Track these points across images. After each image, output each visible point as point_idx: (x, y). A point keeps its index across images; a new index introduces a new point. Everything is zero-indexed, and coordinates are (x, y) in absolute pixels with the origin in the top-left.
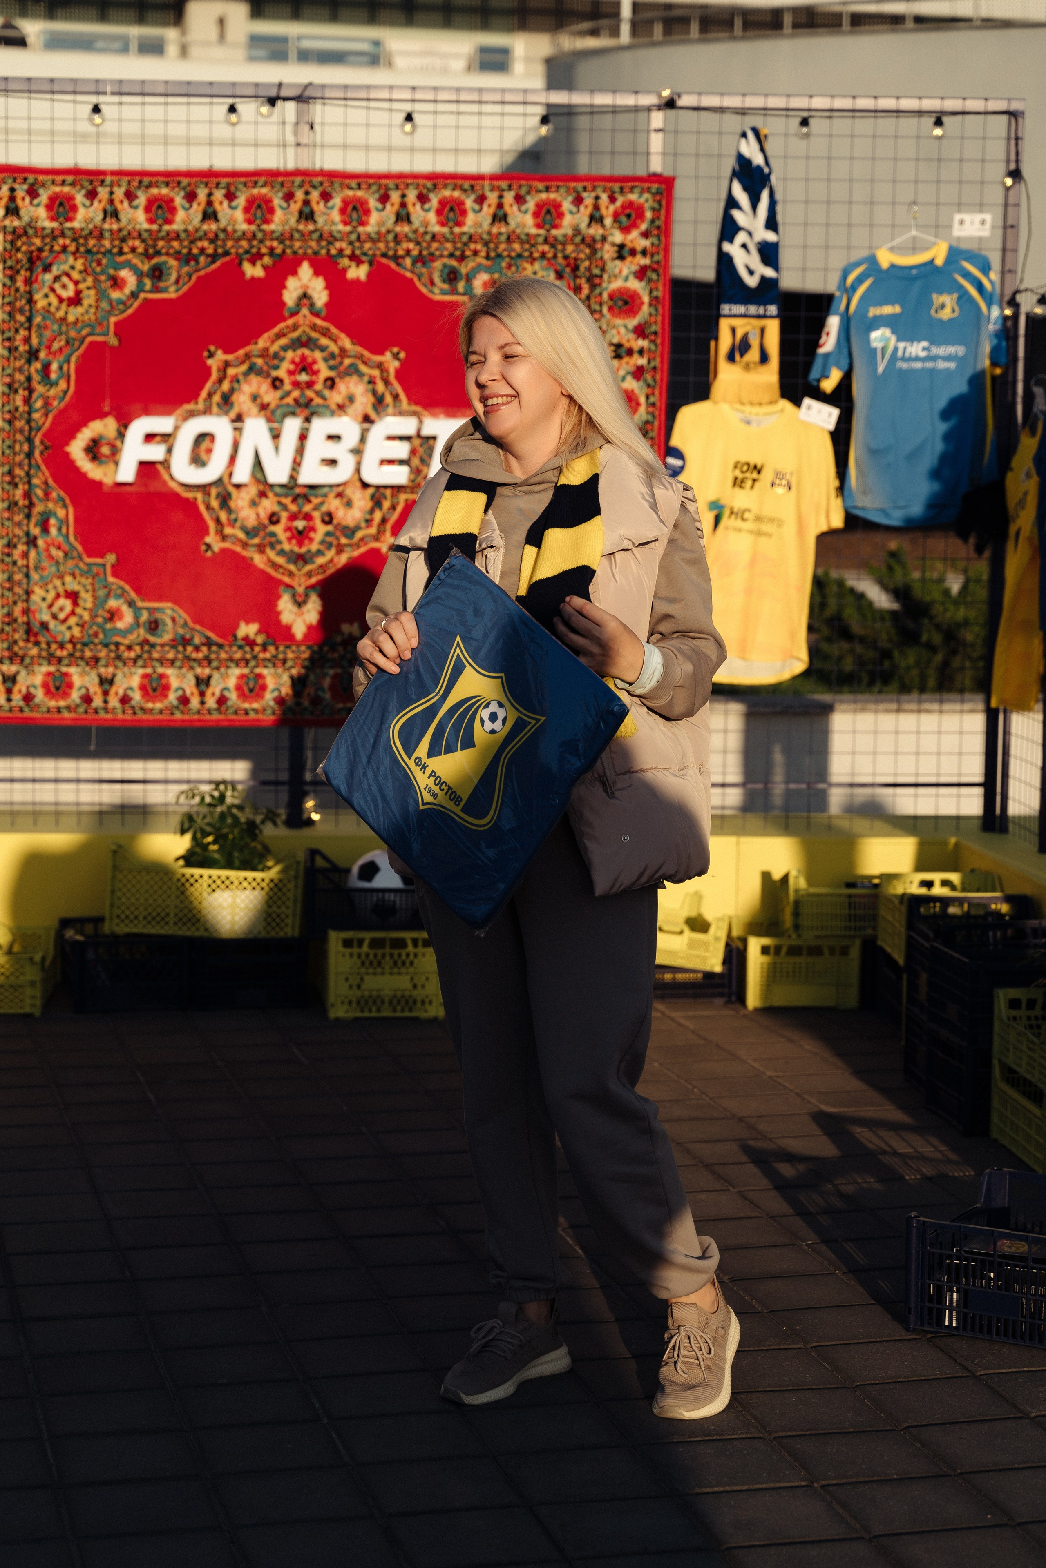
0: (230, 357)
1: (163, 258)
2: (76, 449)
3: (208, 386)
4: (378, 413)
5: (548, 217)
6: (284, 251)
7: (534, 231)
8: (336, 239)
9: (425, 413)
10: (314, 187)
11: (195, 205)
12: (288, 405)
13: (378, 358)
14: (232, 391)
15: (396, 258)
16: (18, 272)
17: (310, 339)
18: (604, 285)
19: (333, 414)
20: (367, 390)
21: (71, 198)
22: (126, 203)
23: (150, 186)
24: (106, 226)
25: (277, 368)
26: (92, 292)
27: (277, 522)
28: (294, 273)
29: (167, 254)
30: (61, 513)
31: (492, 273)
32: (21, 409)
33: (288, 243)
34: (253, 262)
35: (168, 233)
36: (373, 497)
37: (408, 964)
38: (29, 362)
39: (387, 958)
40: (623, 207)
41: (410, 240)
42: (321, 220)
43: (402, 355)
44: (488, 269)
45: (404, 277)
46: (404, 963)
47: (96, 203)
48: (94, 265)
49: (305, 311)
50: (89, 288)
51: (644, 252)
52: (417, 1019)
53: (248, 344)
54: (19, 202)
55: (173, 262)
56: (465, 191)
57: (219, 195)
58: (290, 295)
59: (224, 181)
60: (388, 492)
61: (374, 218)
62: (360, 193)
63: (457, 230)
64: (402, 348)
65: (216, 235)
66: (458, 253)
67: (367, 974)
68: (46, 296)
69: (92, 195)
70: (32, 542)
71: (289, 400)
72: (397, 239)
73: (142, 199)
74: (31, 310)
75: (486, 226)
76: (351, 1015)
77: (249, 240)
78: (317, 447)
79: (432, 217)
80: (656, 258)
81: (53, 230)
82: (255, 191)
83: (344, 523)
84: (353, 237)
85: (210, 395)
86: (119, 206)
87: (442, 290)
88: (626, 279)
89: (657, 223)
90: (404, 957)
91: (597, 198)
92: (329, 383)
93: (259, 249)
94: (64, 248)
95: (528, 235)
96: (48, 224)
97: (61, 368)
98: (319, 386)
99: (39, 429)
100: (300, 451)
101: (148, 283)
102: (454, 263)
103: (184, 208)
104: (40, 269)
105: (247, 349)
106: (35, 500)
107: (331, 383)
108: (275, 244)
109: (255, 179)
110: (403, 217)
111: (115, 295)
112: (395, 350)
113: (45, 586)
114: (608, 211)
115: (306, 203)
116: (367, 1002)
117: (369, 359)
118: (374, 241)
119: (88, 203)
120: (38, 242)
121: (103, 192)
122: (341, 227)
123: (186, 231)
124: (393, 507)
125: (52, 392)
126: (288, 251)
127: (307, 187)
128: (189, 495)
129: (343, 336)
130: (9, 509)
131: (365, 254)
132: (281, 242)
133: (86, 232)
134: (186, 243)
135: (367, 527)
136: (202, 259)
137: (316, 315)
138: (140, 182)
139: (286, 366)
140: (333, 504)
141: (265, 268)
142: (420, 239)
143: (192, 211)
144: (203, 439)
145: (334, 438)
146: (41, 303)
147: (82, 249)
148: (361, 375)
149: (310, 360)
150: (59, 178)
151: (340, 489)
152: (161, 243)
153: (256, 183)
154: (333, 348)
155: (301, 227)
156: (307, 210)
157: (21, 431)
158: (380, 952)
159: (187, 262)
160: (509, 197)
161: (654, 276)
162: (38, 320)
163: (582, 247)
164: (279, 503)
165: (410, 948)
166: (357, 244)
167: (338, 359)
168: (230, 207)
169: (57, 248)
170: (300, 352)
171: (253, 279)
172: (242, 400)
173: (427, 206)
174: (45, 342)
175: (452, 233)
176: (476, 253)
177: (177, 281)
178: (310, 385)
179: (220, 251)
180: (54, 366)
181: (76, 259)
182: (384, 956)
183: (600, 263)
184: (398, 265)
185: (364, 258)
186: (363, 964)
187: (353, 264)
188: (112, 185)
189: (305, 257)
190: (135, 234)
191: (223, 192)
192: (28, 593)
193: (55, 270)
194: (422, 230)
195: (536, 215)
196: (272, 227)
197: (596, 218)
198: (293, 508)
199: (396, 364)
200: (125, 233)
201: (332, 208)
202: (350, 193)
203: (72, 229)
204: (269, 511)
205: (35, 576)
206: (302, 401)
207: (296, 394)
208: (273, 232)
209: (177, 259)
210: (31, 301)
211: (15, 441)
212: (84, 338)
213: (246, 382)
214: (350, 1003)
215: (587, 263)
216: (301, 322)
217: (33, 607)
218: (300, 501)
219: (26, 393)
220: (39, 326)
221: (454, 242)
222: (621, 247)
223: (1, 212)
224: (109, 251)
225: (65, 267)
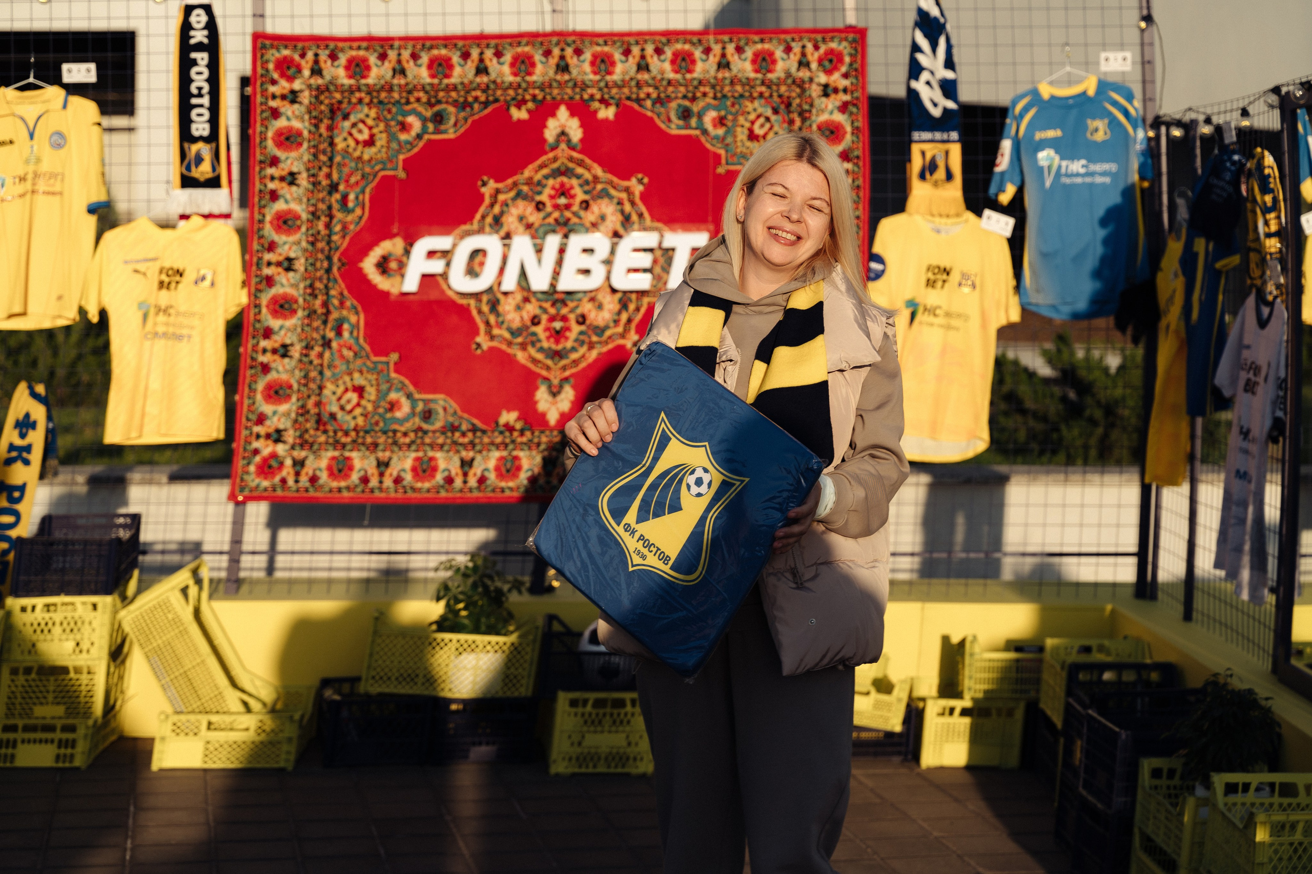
0: (500, 185)
1: (443, 106)
2: (369, 265)
3: (482, 210)
4: (625, 229)
5: (764, 64)
6: (544, 98)
7: (752, 75)
9: (665, 228)
10: (569, 45)
11: (469, 62)
12: (549, 224)
13: (625, 183)
14: (502, 213)
15: (639, 101)
16: (321, 121)
17: (567, 169)
18: (813, 118)
19: (587, 231)
20: (616, 210)
21: (366, 60)
22: (411, 63)
23: (431, 48)
24: (395, 81)
25: (540, 193)
26: (384, 135)
27: (538, 323)
28: (553, 115)
29: (447, 102)
30: (353, 319)
31: (719, 111)
32: (322, 233)
33: (547, 90)
34: (519, 107)
35: (447, 85)
36: (620, 300)
38: (330, 193)
40: (826, 53)
41: (650, 86)
42: (574, 72)
43: (646, 180)
44: (716, 108)
45: (645, 115)
47: (386, 63)
48: (385, 113)
49: (563, 146)
50: (381, 132)
51: (845, 90)
53: (515, 174)
54: (322, 65)
55: (451, 109)
56: (693, 44)
57: (489, 53)
58: (550, 133)
59: (493, 42)
60: (633, 297)
61: (619, 68)
62: (606, 49)
63: (688, 76)
64: (646, 174)
65: (488, 86)
66: (690, 95)
68: (345, 139)
69: (383, 57)
70: (327, 344)
71: (551, 220)
72: (639, 85)
73: (425, 59)
74: (332, 152)
75: (712, 72)
77: (515, 90)
78: (574, 259)
79: (667, 66)
80: (856, 95)
81: (351, 86)
82: (519, 50)
83: (595, 323)
84: (602, 84)
85: (483, 217)
86: (406, 65)
87: (677, 125)
88: (831, 113)
89: (855, 66)
91: (804, 47)
92: (584, 205)
93: (524, 96)
94: (360, 101)
95: (748, 79)
96: (347, 82)
97: (357, 198)
98: (575, 208)
99: (337, 249)
100: (560, 262)
101: (431, 127)
102: (687, 103)
103: (460, 65)
104: (340, 118)
105: (515, 178)
106: (331, 308)
107: (586, 205)
108: (537, 92)
109: (519, 39)
110: (643, 66)
111: (403, 137)
112: (640, 176)
113: (335, 382)
114: (813, 57)
115: (562, 58)
117: (617, 184)
118: (620, 87)
119: (379, 63)
120: (338, 96)
121: (392, 55)
122: (592, 77)
123: (462, 83)
124: (637, 309)
125: (350, 218)
126: (548, 97)
127: (562, 45)
128: (463, 302)
129: (595, 165)
130: (309, 316)
131: (612, 98)
132: (542, 90)
133: (378, 87)
134: (462, 93)
135: (615, 326)
136: (476, 106)
137: (573, 148)
138: (423, 45)
139: (548, 191)
140: (586, 308)
141: (529, 111)
142: (658, 85)
143: (466, 67)
144: (477, 254)
146: (340, 145)
147: (375, 101)
148: (611, 197)
149: (568, 186)
150: (355, 44)
151: (593, 294)
152: (441, 94)
153: (519, 43)
154: (587, 175)
155: (559, 77)
156: (562, 63)
157: (322, 251)
159: (464, 108)
160: (731, 48)
161: (854, 110)
162: (338, 159)
163: (794, 87)
164: (540, 307)
166: (606, 90)
167: (592, 185)
168: (499, 63)
169: (354, 100)
170: (558, 180)
171: (519, 121)
172: (510, 221)
173: (662, 57)
174: (344, 176)
175: (684, 79)
176: (705, 95)
177: (455, 124)
178: (568, 207)
179: (491, 98)
180: (352, 197)
183: (809, 100)
184: (641, 106)
185: (612, 101)
187: (603, 106)
188: (400, 48)
189: (562, 101)
190: (419, 87)
191: (493, 51)
192: (321, 388)
193: (353, 118)
194: (659, 77)
195: (754, 62)
196: (534, 78)
197: (803, 63)
198: (552, 311)
199: (641, 188)
200: (411, 86)
201: (584, 61)
202: (598, 49)
203: (367, 85)
204: (532, 314)
205: (328, 373)
206: (562, 220)
207: (556, 214)
208: (534, 82)
209: (455, 106)
210: (332, 144)
211: (316, 260)
212: (377, 173)
213: (514, 206)
215: (798, 101)
216: (560, 155)
217: (324, 400)
218: (558, 305)
219: (327, 219)
220: (339, 164)
221: (686, 86)
222: (826, 86)
223: (306, 73)
224: (398, 102)
225: (361, 116)
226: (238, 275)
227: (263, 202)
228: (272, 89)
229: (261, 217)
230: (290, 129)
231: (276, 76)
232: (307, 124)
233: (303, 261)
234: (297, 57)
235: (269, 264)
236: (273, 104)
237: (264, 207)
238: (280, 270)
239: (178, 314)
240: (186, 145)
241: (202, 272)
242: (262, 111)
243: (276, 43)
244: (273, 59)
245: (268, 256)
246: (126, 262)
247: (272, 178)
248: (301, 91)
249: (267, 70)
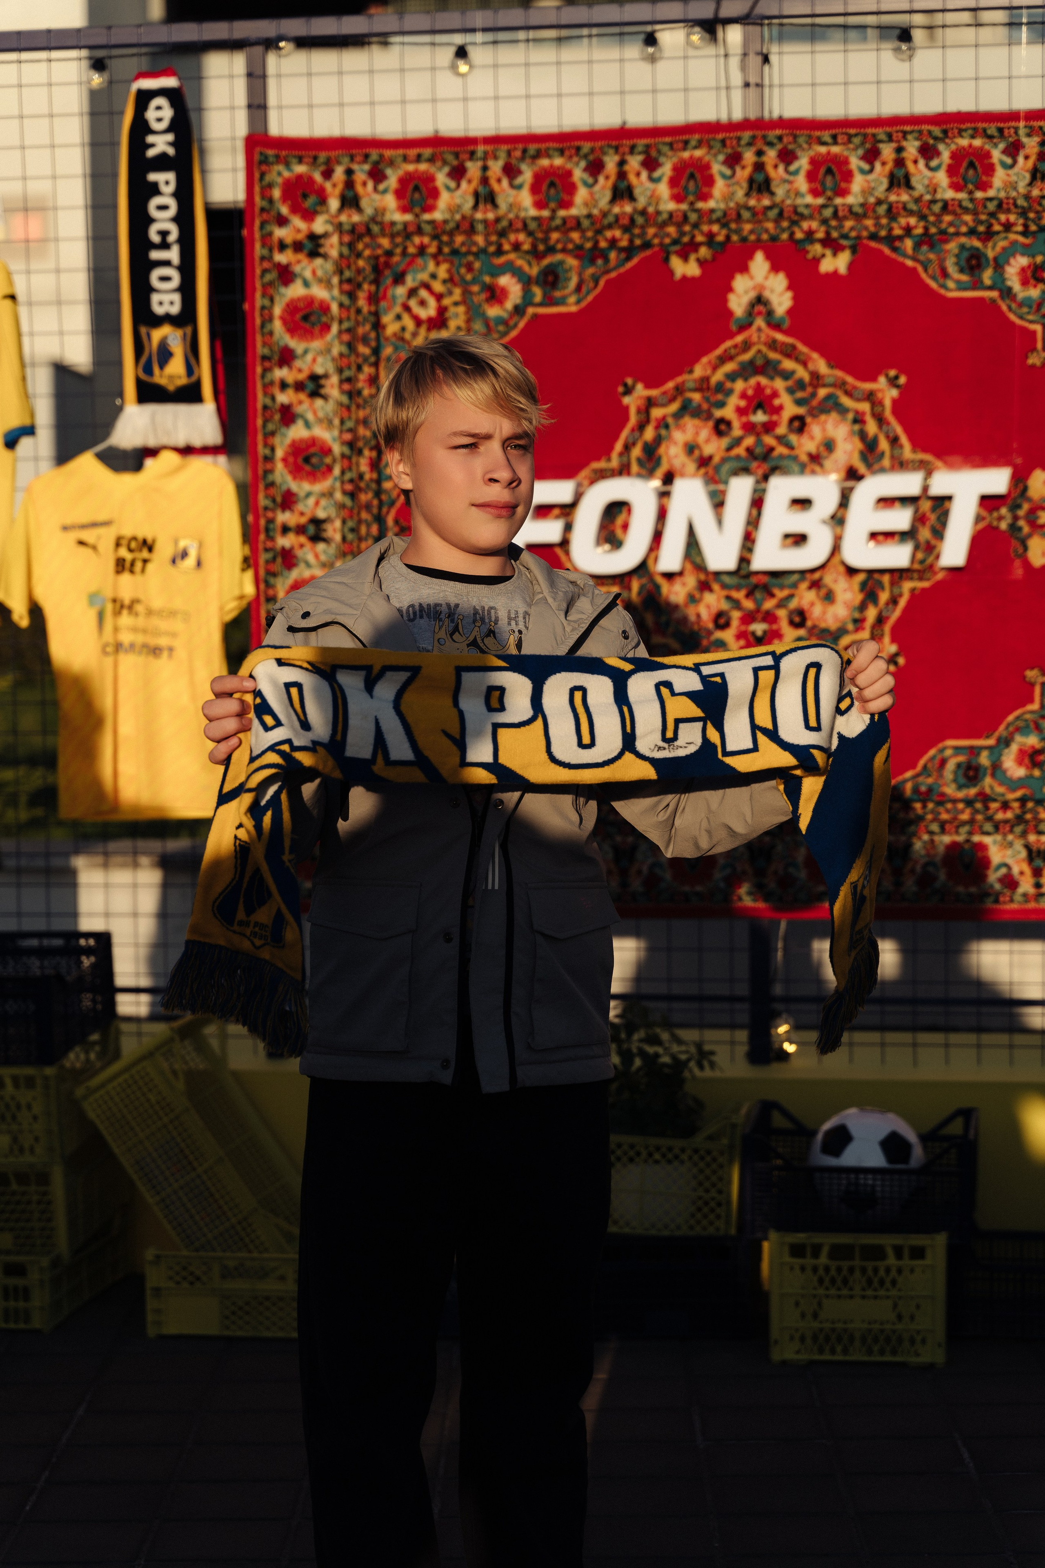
0: (654, 393)
1: (559, 257)
3: (625, 434)
4: (869, 466)
6: (728, 238)
8: (803, 217)
9: (939, 463)
10: (771, 144)
11: (601, 179)
12: (738, 457)
13: (868, 386)
14: (658, 440)
15: (891, 240)
16: (359, 286)
17: (768, 362)
19: (803, 469)
20: (852, 433)
21: (431, 179)
22: (505, 182)
23: (538, 155)
24: (479, 216)
25: (722, 405)
26: (461, 309)
27: (726, 625)
28: (744, 269)
29: (564, 250)
31: (1033, 256)
32: (367, 477)
33: (733, 226)
34: (685, 258)
35: (565, 220)
36: (863, 586)
37: (888, 1284)
39: (857, 1274)
41: (911, 213)
42: (780, 192)
43: (902, 380)
44: (1026, 250)
45: (903, 265)
46: (882, 1283)
47: (464, 184)
48: (463, 271)
49: (760, 322)
50: (456, 304)
52: (903, 1365)
53: (680, 373)
54: (359, 189)
55: (572, 262)
56: (991, 137)
58: (738, 300)
59: (641, 143)
60: (886, 579)
61: (858, 183)
62: (835, 149)
63: (979, 195)
64: (902, 371)
65: (632, 220)
66: (981, 229)
67: (827, 1296)
68: (399, 317)
69: (458, 173)
71: (740, 451)
72: (892, 213)
73: (527, 175)
74: (378, 339)
75: (1022, 187)
76: (804, 1357)
77: (679, 225)
78: (778, 517)
79: (942, 178)
81: (406, 225)
82: (686, 155)
83: (823, 625)
84: (828, 212)
85: (627, 448)
86: (495, 186)
87: (958, 282)
90: (882, 1273)
92: (796, 424)
93: (693, 237)
94: (422, 250)
96: (399, 218)
98: (781, 430)
99: (392, 503)
100: (753, 523)
101: (538, 293)
102: (977, 244)
103: (585, 184)
104: (389, 281)
105: (679, 379)
107: (799, 425)
108: (715, 228)
109: (685, 137)
110: (900, 180)
111: (493, 312)
112: (892, 373)
115: (759, 167)
116: (827, 1339)
117: (855, 388)
118: (858, 217)
119: (453, 184)
120: (385, 242)
121: (473, 168)
122: (809, 199)
123: (589, 216)
124: (894, 601)
126: (735, 238)
127: (760, 144)
129: (815, 355)
131: (845, 237)
132: (724, 225)
133: (452, 225)
134: (590, 234)
135: (857, 630)
136: (613, 255)
137: (775, 326)
138: (525, 151)
139: (734, 401)
140: (806, 597)
141: (701, 263)
142: (925, 211)
143: (597, 188)
144: (616, 511)
145: (802, 503)
146: (392, 328)
147: (446, 250)
149: (768, 392)
150: (413, 152)
151: (817, 576)
152: (555, 236)
153: (686, 143)
154: (802, 373)
155: (752, 202)
156: (760, 177)
157: (368, 507)
158: (845, 1264)
159: (593, 261)
162: (387, 351)
164: (728, 598)
165: (891, 1260)
166: (834, 223)
167: (809, 389)
168: (651, 179)
169: (411, 250)
170: (753, 381)
171: (684, 278)
172: (673, 453)
173: (934, 163)
175: (972, 200)
176: (1008, 227)
177: (579, 288)
178: (769, 427)
179: (638, 242)
181: (438, 264)
182: (851, 1270)
184: (895, 249)
185: (844, 242)
186: (821, 1281)
187: (828, 252)
188: (485, 158)
189: (758, 245)
190: (519, 225)
191: (640, 158)
193: (410, 281)
194: (928, 197)
196: (711, 204)
198: (749, 605)
199: (894, 393)
200: (504, 223)
201: (796, 172)
202: (823, 150)
203: (432, 222)
204: (714, 610)
206: (758, 450)
207: (749, 441)
208: (712, 211)
209: (577, 257)
210: (378, 326)
211: (360, 522)
213: (678, 427)
214: (802, 1339)
216: (755, 338)
218: (758, 595)
219: (374, 454)
221: (975, 213)
223: (334, 204)
224: (484, 251)
225: (424, 276)
226: (236, 549)
227: (270, 427)
228: (280, 233)
229: (267, 452)
230: (310, 301)
231: (284, 210)
232: (336, 292)
233: (338, 524)
234: (318, 177)
235: (285, 529)
236: (281, 258)
237: (273, 434)
238: (303, 539)
239: (150, 613)
240: (143, 330)
241: (182, 544)
242: (265, 271)
243: (284, 153)
244: (279, 180)
245: (283, 517)
246: (65, 528)
247: (284, 386)
248: (326, 235)
249: (271, 201)
